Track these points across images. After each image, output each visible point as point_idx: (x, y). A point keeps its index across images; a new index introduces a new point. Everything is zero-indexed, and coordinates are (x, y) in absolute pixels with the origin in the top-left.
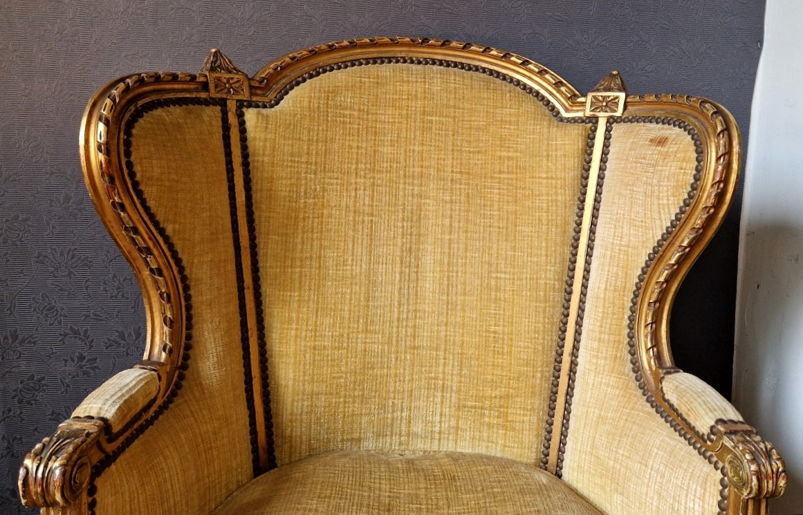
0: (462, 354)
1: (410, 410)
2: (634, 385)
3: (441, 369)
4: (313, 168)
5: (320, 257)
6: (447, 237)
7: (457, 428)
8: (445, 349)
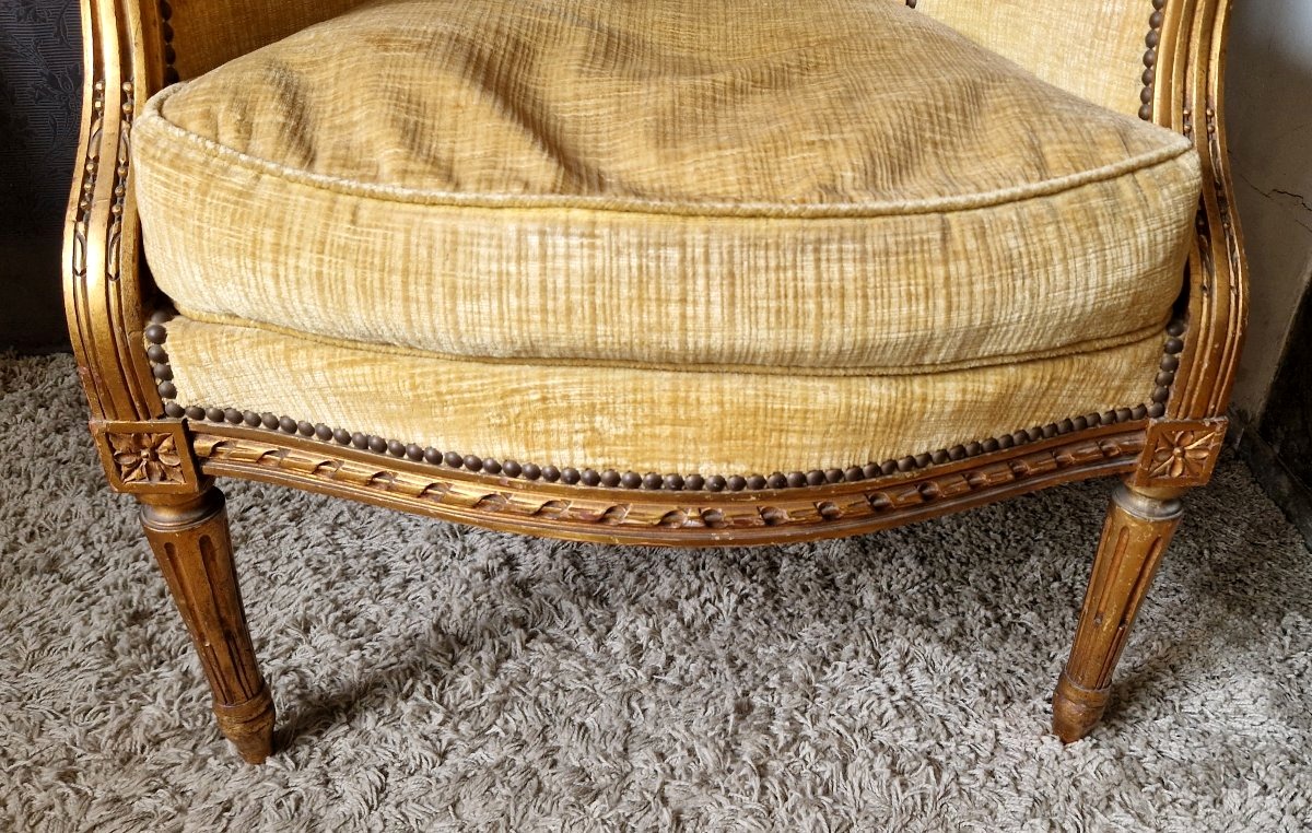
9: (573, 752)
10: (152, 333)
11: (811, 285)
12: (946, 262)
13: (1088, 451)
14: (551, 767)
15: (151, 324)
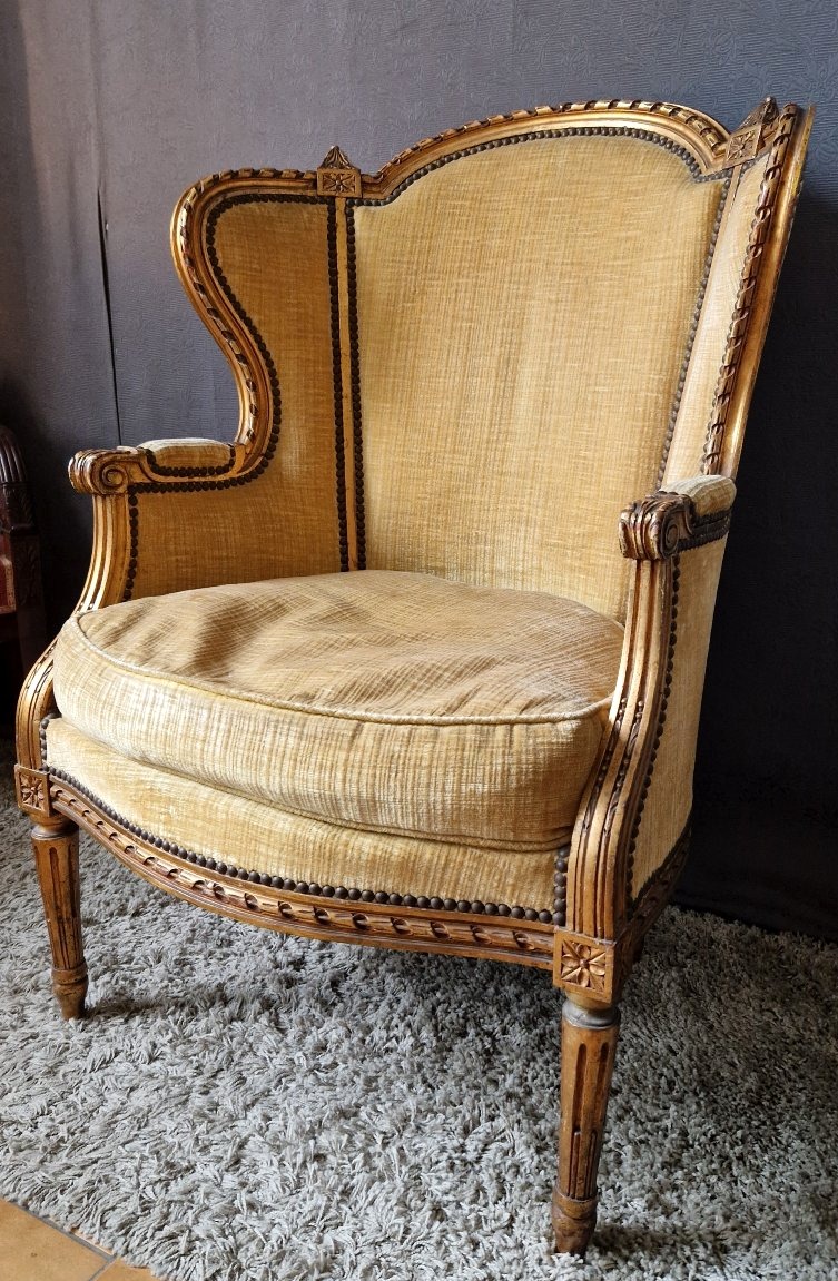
0: (549, 483)
1: (494, 543)
3: (526, 499)
4: (415, 268)
5: (414, 367)
6: (547, 344)
12: (349, 750)
13: (503, 936)
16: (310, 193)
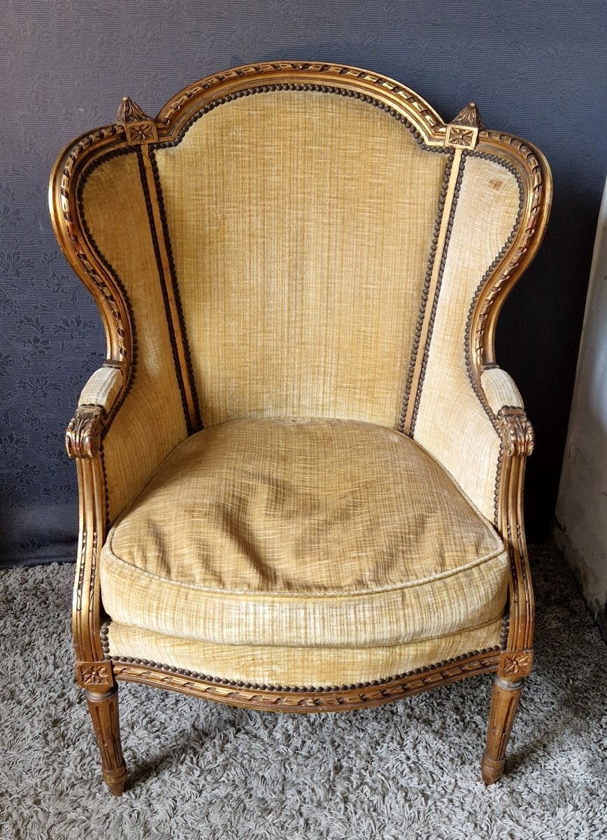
0: (339, 348)
1: (300, 389)
2: (465, 374)
3: (323, 359)
5: (224, 273)
6: (326, 254)
7: (336, 402)
8: (326, 345)
9: (259, 790)
10: (104, 631)
11: (353, 620)
12: (404, 609)
13: (475, 665)
14: (249, 798)
15: (103, 627)
16: (123, 145)
